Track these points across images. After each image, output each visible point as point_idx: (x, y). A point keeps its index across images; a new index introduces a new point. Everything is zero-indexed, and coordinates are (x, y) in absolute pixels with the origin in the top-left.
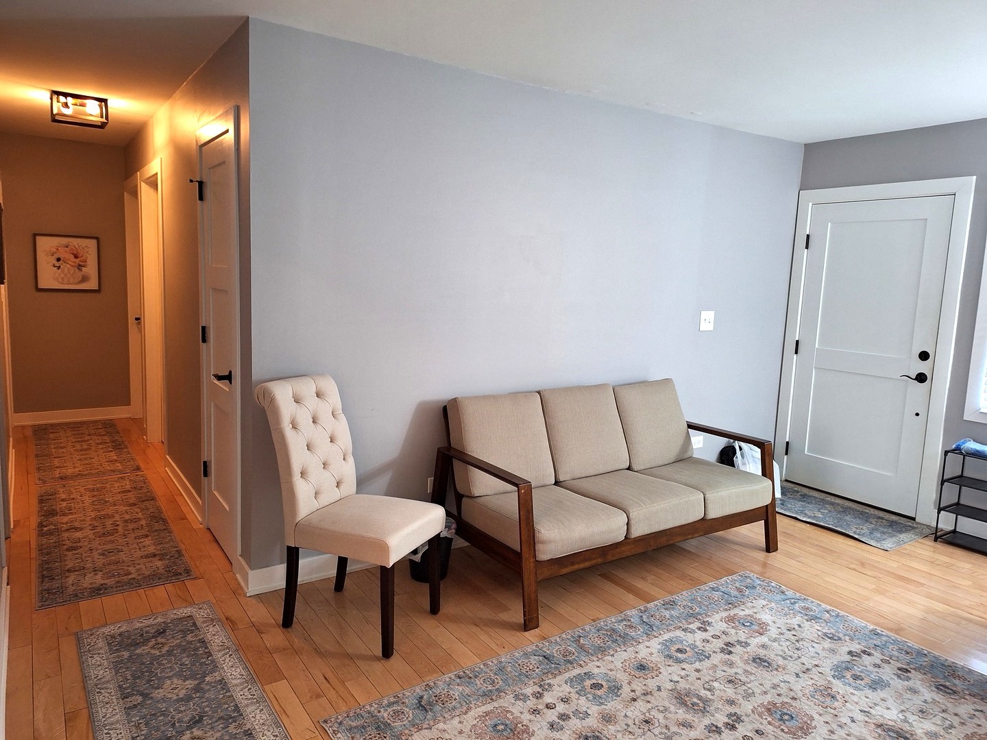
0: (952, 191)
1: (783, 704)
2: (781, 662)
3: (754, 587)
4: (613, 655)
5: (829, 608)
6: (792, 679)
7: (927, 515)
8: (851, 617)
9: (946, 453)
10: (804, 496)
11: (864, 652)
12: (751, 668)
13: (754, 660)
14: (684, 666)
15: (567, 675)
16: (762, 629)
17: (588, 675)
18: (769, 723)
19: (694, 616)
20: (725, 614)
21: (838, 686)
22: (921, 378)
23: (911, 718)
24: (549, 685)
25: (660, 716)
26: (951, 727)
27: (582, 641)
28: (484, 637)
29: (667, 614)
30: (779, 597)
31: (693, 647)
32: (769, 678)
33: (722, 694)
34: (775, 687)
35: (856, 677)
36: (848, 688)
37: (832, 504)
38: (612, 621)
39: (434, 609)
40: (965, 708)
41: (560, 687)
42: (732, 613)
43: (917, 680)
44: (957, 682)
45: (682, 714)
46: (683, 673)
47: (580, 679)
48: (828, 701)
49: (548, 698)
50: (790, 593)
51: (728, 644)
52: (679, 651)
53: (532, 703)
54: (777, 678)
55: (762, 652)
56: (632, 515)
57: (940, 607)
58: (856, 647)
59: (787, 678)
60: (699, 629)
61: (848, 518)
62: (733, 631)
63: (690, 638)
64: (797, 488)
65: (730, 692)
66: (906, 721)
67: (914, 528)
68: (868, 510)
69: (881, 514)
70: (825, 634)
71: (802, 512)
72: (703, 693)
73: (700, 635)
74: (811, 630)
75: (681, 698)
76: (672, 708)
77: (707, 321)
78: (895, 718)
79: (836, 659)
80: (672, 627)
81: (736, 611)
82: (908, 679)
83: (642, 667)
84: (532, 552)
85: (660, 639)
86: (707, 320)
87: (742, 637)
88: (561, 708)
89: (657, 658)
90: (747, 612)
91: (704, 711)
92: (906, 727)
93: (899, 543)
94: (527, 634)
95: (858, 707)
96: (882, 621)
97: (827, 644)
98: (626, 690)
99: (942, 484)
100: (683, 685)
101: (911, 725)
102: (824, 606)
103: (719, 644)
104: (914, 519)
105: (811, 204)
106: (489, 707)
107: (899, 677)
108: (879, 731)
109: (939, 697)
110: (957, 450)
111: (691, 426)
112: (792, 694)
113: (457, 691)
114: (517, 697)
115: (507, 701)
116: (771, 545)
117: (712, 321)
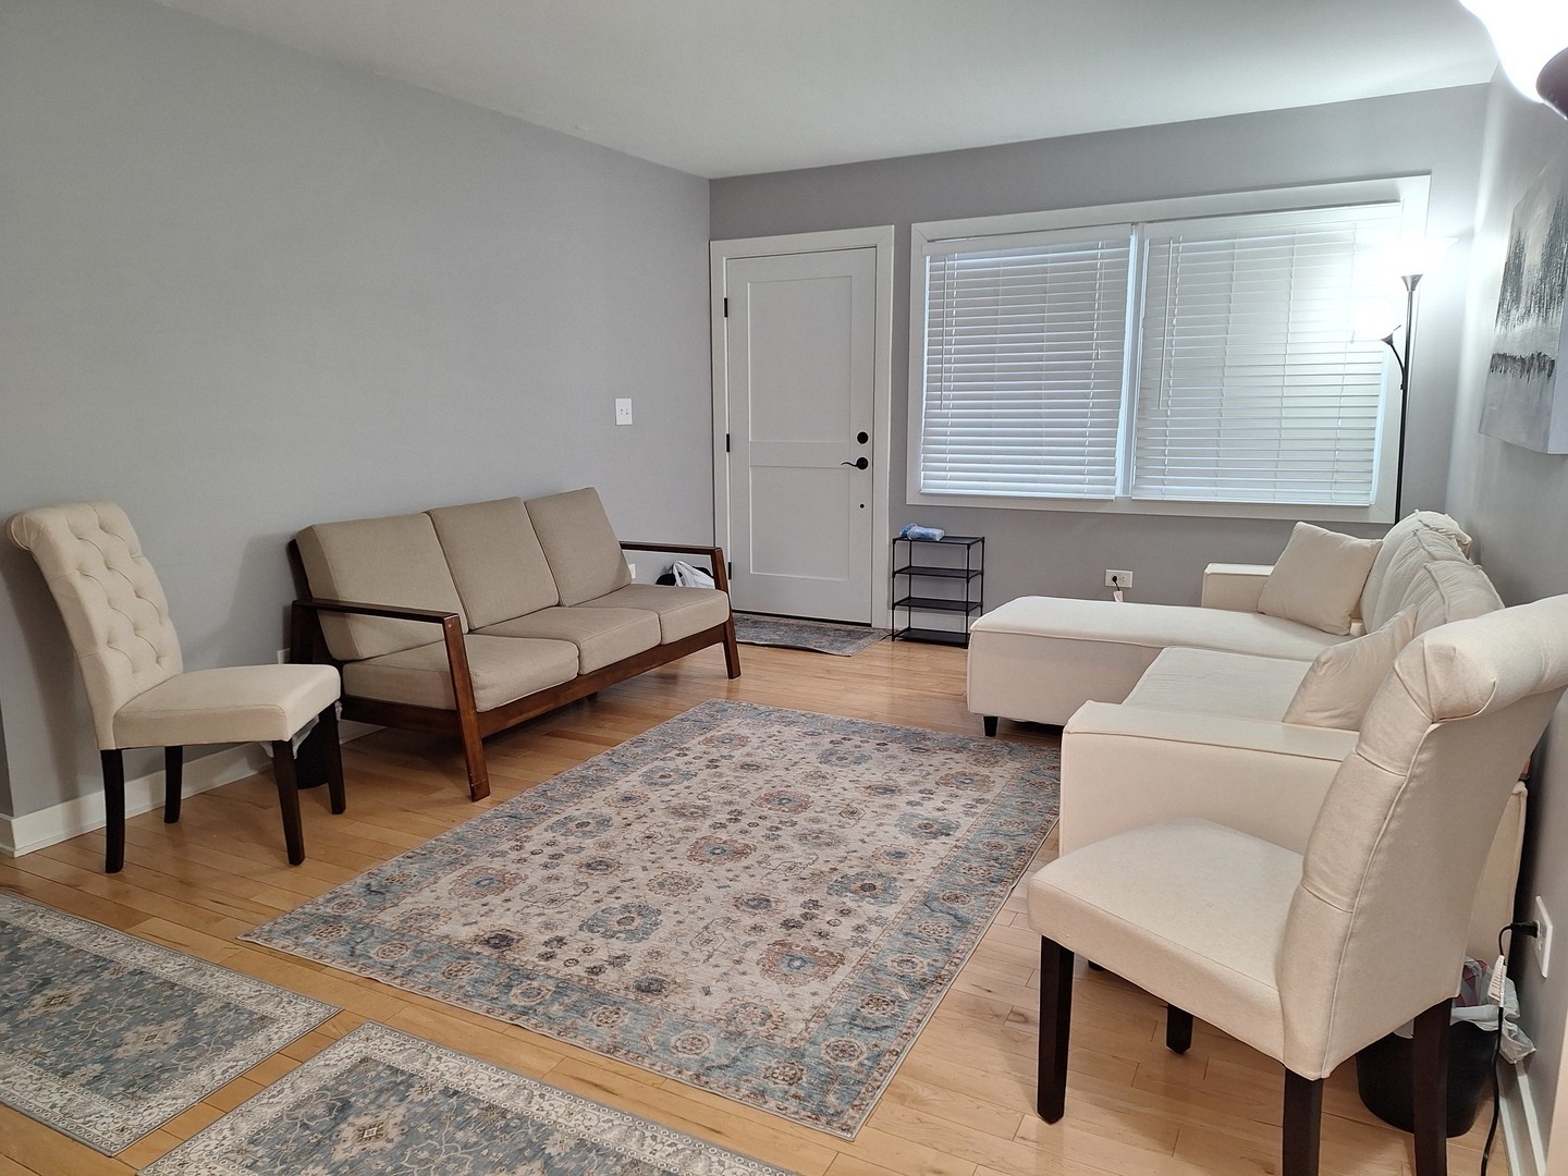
0: (872, 243)
1: (779, 792)
2: (768, 762)
3: (725, 710)
4: (591, 797)
5: (803, 712)
6: (783, 773)
7: (883, 618)
8: (826, 715)
9: (894, 540)
10: (755, 622)
11: (844, 739)
12: (742, 773)
13: (742, 767)
14: (671, 787)
15: (545, 825)
16: (743, 741)
17: (570, 819)
18: (770, 809)
19: (671, 746)
20: (701, 738)
21: (825, 768)
22: (862, 464)
23: (894, 776)
24: (527, 837)
25: (662, 830)
26: (929, 774)
27: (549, 794)
28: (423, 819)
29: (639, 751)
30: (753, 713)
31: (677, 770)
32: (760, 778)
33: (718, 799)
34: (768, 782)
35: (840, 759)
36: (835, 768)
37: (786, 625)
38: (578, 770)
39: (338, 807)
40: (938, 759)
41: (539, 835)
42: (708, 735)
43: (893, 748)
44: (928, 743)
45: (682, 823)
46: (673, 793)
47: (562, 824)
48: (820, 781)
49: (529, 847)
50: (763, 708)
51: (712, 761)
52: (662, 777)
53: (514, 855)
54: (768, 775)
55: (748, 760)
56: (582, 646)
57: (904, 692)
58: (837, 737)
59: (777, 773)
60: (678, 755)
61: (805, 635)
62: (714, 750)
63: (671, 765)
64: (746, 616)
65: (726, 796)
66: (890, 779)
67: (871, 633)
68: (824, 625)
69: (838, 626)
70: (805, 733)
71: (757, 638)
72: (699, 803)
73: (680, 761)
74: (790, 732)
75: (679, 812)
76: (671, 821)
77: (624, 413)
78: (881, 779)
79: (820, 749)
80: (646, 761)
81: (712, 733)
82: (887, 750)
83: (627, 799)
84: (471, 702)
85: (639, 772)
86: (624, 411)
87: (726, 753)
88: (550, 850)
89: (640, 789)
90: (724, 732)
91: (704, 816)
92: (891, 783)
93: (859, 648)
94: (477, 804)
95: (847, 780)
96: (855, 713)
97: (809, 740)
98: (617, 820)
99: (894, 577)
100: (675, 802)
101: (895, 781)
102: (798, 711)
103: (704, 762)
104: (869, 625)
105: (724, 259)
106: (464, 870)
107: (878, 750)
108: (869, 791)
109: (915, 756)
110: (904, 537)
111: (625, 546)
112: (785, 784)
113: (414, 869)
114: (492, 855)
115: (482, 861)
116: (733, 670)
117: (630, 411)
